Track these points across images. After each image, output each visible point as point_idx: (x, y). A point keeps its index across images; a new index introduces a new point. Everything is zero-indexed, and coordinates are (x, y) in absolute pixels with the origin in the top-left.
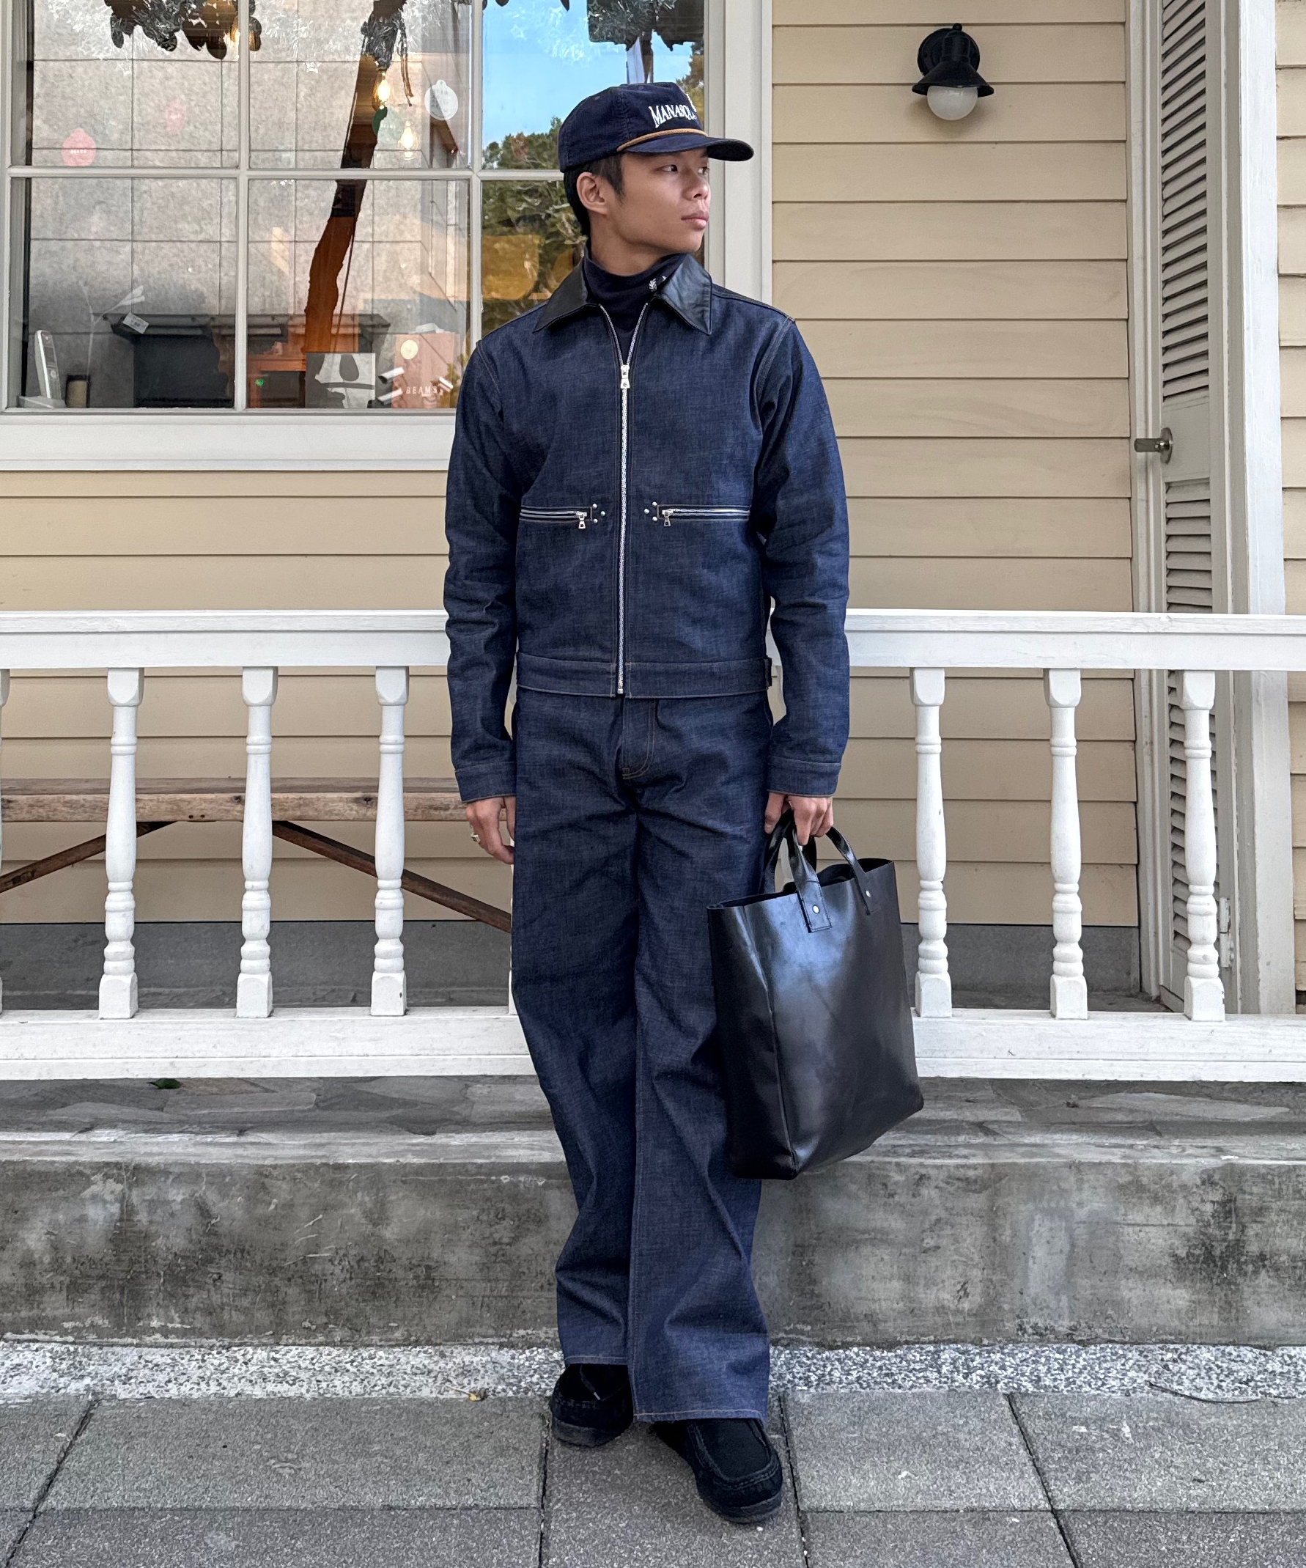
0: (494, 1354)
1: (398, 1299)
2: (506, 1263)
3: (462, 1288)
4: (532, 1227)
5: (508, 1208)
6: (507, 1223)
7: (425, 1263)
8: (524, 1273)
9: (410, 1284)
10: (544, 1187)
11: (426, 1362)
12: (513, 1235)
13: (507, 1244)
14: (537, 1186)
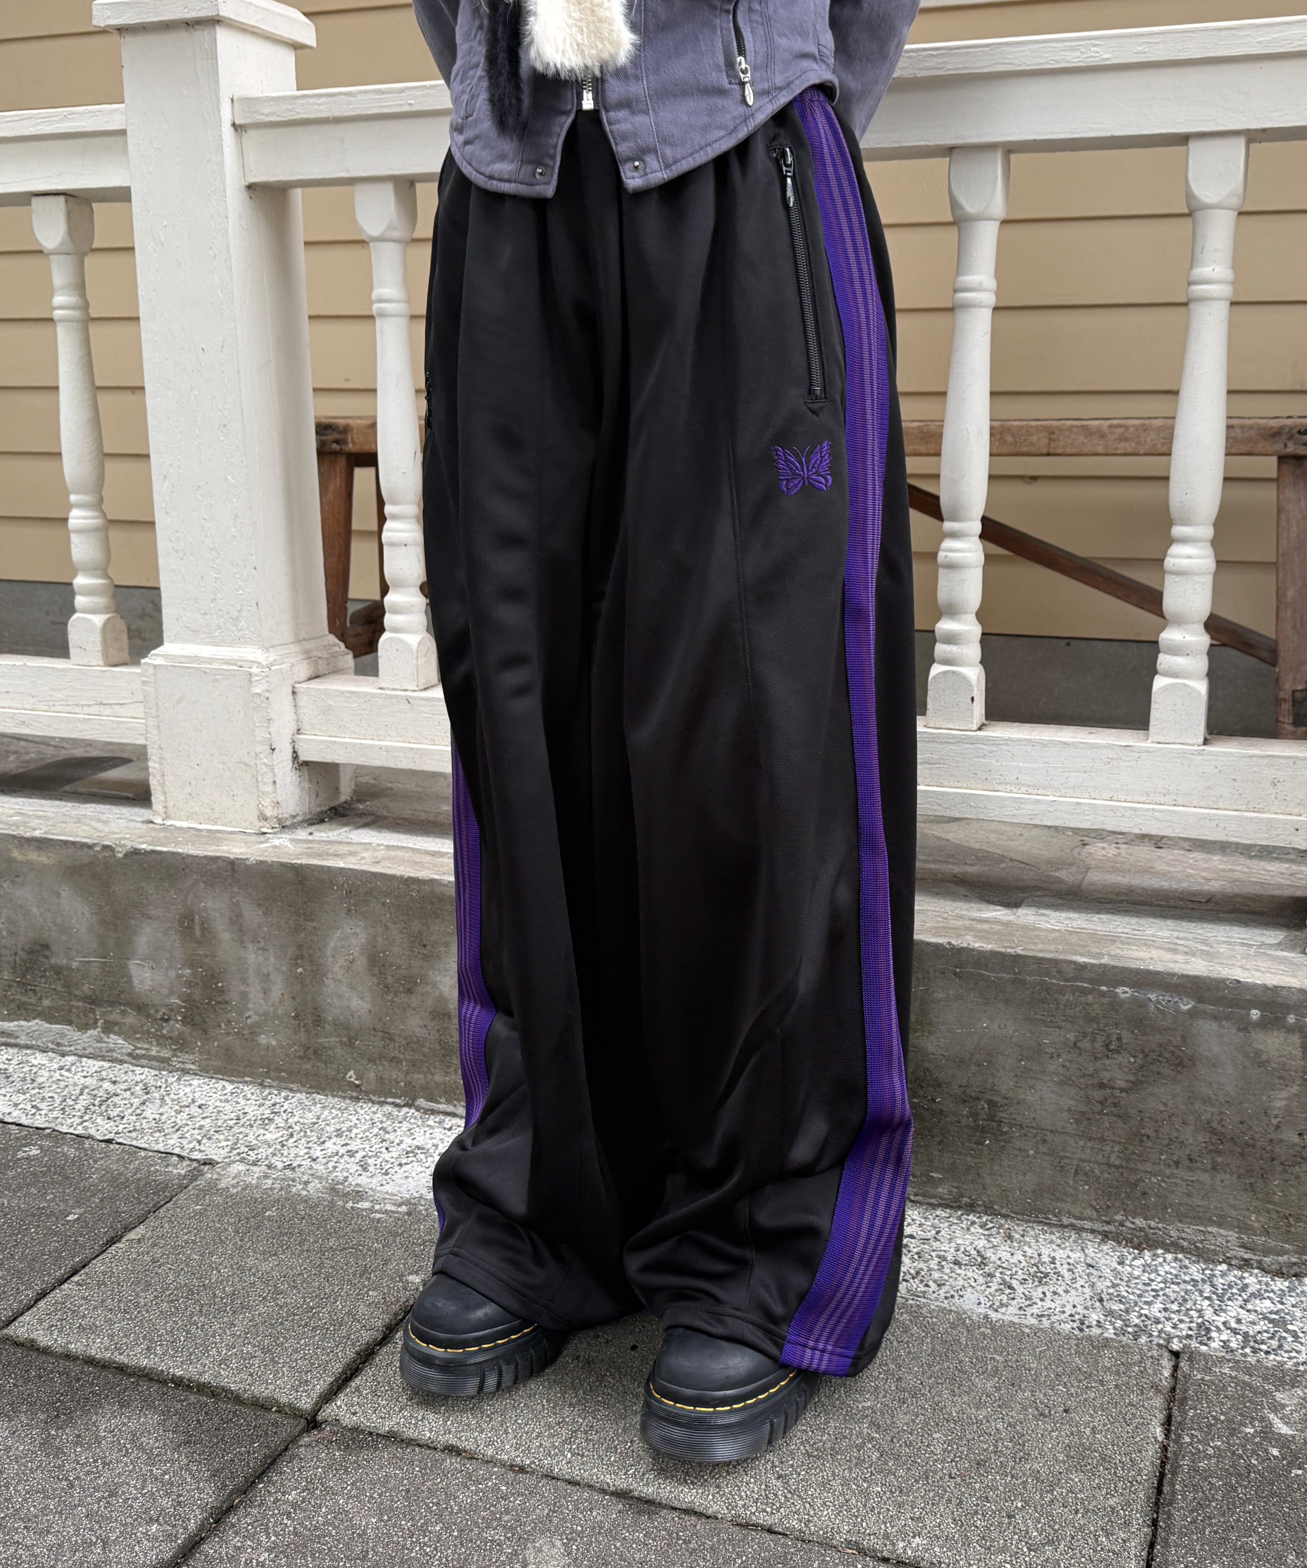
0: (1090, 1251)
1: (941, 1142)
2: (1120, 1117)
3: (1044, 1141)
4: (1166, 1071)
5: (1126, 1036)
6: (1123, 1059)
7: (987, 1097)
8: (1148, 1137)
9: (964, 1122)
10: (1191, 1014)
11: (981, 1243)
12: (1133, 1078)
13: (1122, 1090)
14: (1178, 1011)
